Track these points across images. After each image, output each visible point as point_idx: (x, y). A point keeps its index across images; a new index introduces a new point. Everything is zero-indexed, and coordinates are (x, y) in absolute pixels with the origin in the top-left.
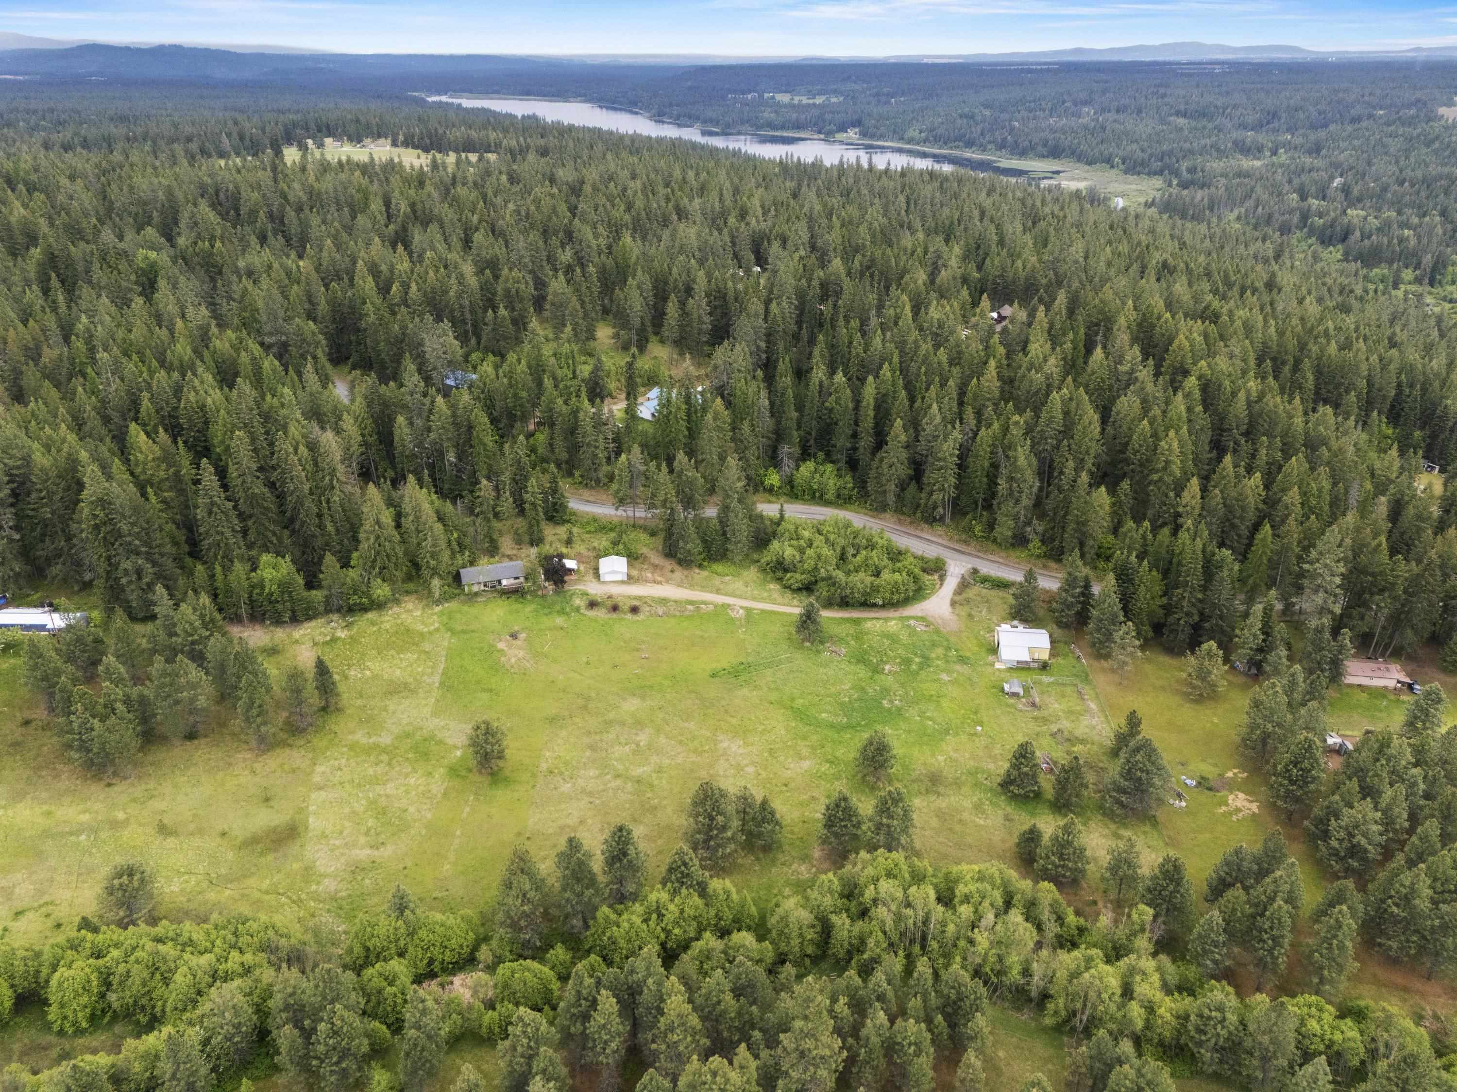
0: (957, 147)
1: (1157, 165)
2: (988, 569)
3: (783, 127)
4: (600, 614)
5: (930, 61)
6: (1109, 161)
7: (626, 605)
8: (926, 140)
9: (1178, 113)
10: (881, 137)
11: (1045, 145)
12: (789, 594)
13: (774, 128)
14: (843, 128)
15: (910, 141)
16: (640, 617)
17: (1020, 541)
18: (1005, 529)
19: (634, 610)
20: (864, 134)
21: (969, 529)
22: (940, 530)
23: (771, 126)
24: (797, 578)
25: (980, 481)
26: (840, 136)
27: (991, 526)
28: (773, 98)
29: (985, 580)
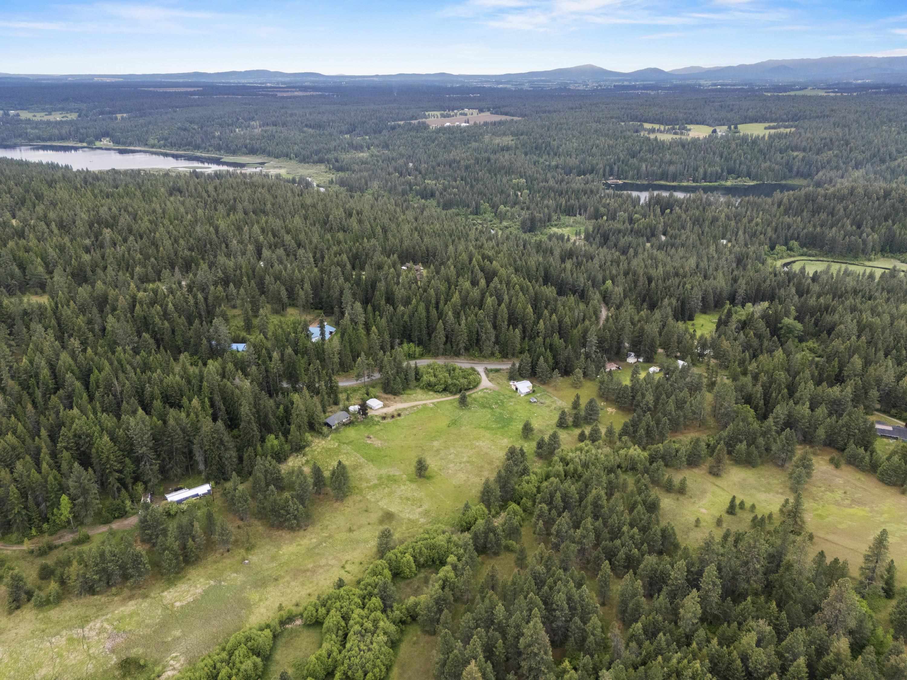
0: (188, 150)
1: (316, 158)
2: (490, 367)
3: (50, 139)
4: (389, 420)
5: (100, 80)
6: (287, 156)
7: (395, 414)
8: (165, 146)
9: (306, 126)
10: (131, 144)
11: (246, 147)
12: (440, 395)
13: (44, 140)
14: (98, 138)
15: (153, 146)
16: (402, 417)
17: (493, 354)
18: (487, 351)
19: (399, 415)
20: (117, 142)
21: (474, 355)
22: (462, 357)
23: (40, 138)
24: (441, 387)
25: (474, 337)
26: (98, 144)
27: (481, 351)
28: (18, 115)
29: (491, 370)
